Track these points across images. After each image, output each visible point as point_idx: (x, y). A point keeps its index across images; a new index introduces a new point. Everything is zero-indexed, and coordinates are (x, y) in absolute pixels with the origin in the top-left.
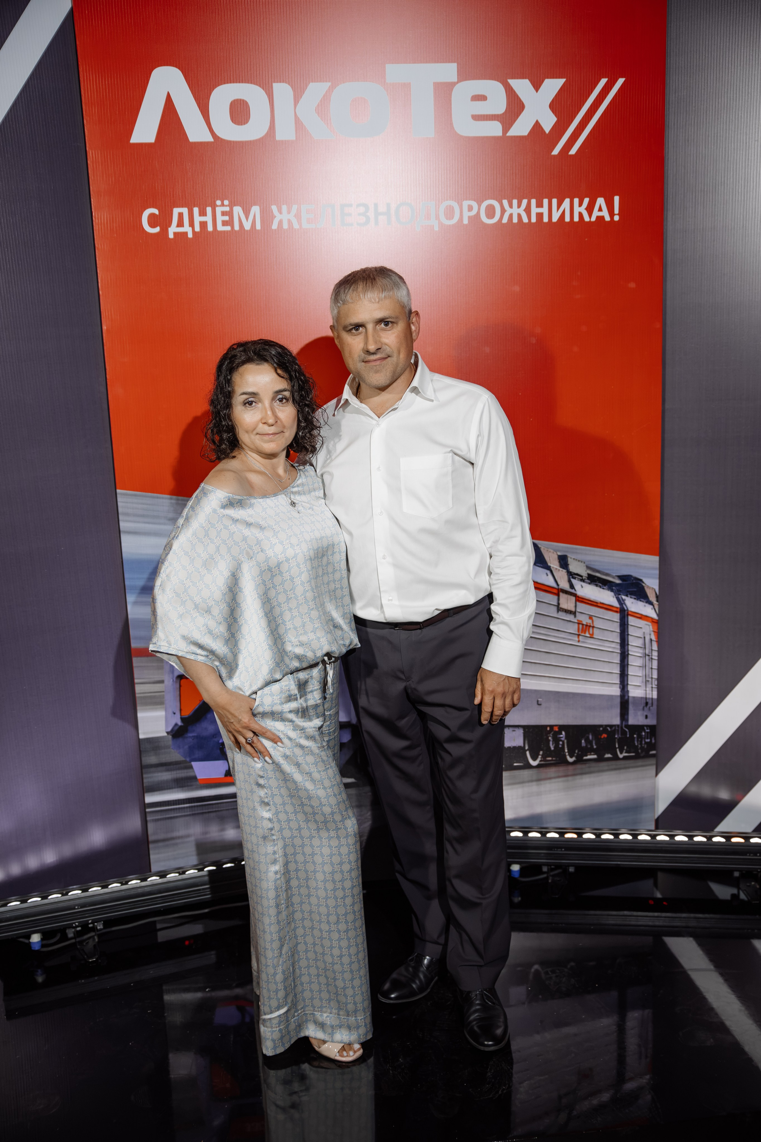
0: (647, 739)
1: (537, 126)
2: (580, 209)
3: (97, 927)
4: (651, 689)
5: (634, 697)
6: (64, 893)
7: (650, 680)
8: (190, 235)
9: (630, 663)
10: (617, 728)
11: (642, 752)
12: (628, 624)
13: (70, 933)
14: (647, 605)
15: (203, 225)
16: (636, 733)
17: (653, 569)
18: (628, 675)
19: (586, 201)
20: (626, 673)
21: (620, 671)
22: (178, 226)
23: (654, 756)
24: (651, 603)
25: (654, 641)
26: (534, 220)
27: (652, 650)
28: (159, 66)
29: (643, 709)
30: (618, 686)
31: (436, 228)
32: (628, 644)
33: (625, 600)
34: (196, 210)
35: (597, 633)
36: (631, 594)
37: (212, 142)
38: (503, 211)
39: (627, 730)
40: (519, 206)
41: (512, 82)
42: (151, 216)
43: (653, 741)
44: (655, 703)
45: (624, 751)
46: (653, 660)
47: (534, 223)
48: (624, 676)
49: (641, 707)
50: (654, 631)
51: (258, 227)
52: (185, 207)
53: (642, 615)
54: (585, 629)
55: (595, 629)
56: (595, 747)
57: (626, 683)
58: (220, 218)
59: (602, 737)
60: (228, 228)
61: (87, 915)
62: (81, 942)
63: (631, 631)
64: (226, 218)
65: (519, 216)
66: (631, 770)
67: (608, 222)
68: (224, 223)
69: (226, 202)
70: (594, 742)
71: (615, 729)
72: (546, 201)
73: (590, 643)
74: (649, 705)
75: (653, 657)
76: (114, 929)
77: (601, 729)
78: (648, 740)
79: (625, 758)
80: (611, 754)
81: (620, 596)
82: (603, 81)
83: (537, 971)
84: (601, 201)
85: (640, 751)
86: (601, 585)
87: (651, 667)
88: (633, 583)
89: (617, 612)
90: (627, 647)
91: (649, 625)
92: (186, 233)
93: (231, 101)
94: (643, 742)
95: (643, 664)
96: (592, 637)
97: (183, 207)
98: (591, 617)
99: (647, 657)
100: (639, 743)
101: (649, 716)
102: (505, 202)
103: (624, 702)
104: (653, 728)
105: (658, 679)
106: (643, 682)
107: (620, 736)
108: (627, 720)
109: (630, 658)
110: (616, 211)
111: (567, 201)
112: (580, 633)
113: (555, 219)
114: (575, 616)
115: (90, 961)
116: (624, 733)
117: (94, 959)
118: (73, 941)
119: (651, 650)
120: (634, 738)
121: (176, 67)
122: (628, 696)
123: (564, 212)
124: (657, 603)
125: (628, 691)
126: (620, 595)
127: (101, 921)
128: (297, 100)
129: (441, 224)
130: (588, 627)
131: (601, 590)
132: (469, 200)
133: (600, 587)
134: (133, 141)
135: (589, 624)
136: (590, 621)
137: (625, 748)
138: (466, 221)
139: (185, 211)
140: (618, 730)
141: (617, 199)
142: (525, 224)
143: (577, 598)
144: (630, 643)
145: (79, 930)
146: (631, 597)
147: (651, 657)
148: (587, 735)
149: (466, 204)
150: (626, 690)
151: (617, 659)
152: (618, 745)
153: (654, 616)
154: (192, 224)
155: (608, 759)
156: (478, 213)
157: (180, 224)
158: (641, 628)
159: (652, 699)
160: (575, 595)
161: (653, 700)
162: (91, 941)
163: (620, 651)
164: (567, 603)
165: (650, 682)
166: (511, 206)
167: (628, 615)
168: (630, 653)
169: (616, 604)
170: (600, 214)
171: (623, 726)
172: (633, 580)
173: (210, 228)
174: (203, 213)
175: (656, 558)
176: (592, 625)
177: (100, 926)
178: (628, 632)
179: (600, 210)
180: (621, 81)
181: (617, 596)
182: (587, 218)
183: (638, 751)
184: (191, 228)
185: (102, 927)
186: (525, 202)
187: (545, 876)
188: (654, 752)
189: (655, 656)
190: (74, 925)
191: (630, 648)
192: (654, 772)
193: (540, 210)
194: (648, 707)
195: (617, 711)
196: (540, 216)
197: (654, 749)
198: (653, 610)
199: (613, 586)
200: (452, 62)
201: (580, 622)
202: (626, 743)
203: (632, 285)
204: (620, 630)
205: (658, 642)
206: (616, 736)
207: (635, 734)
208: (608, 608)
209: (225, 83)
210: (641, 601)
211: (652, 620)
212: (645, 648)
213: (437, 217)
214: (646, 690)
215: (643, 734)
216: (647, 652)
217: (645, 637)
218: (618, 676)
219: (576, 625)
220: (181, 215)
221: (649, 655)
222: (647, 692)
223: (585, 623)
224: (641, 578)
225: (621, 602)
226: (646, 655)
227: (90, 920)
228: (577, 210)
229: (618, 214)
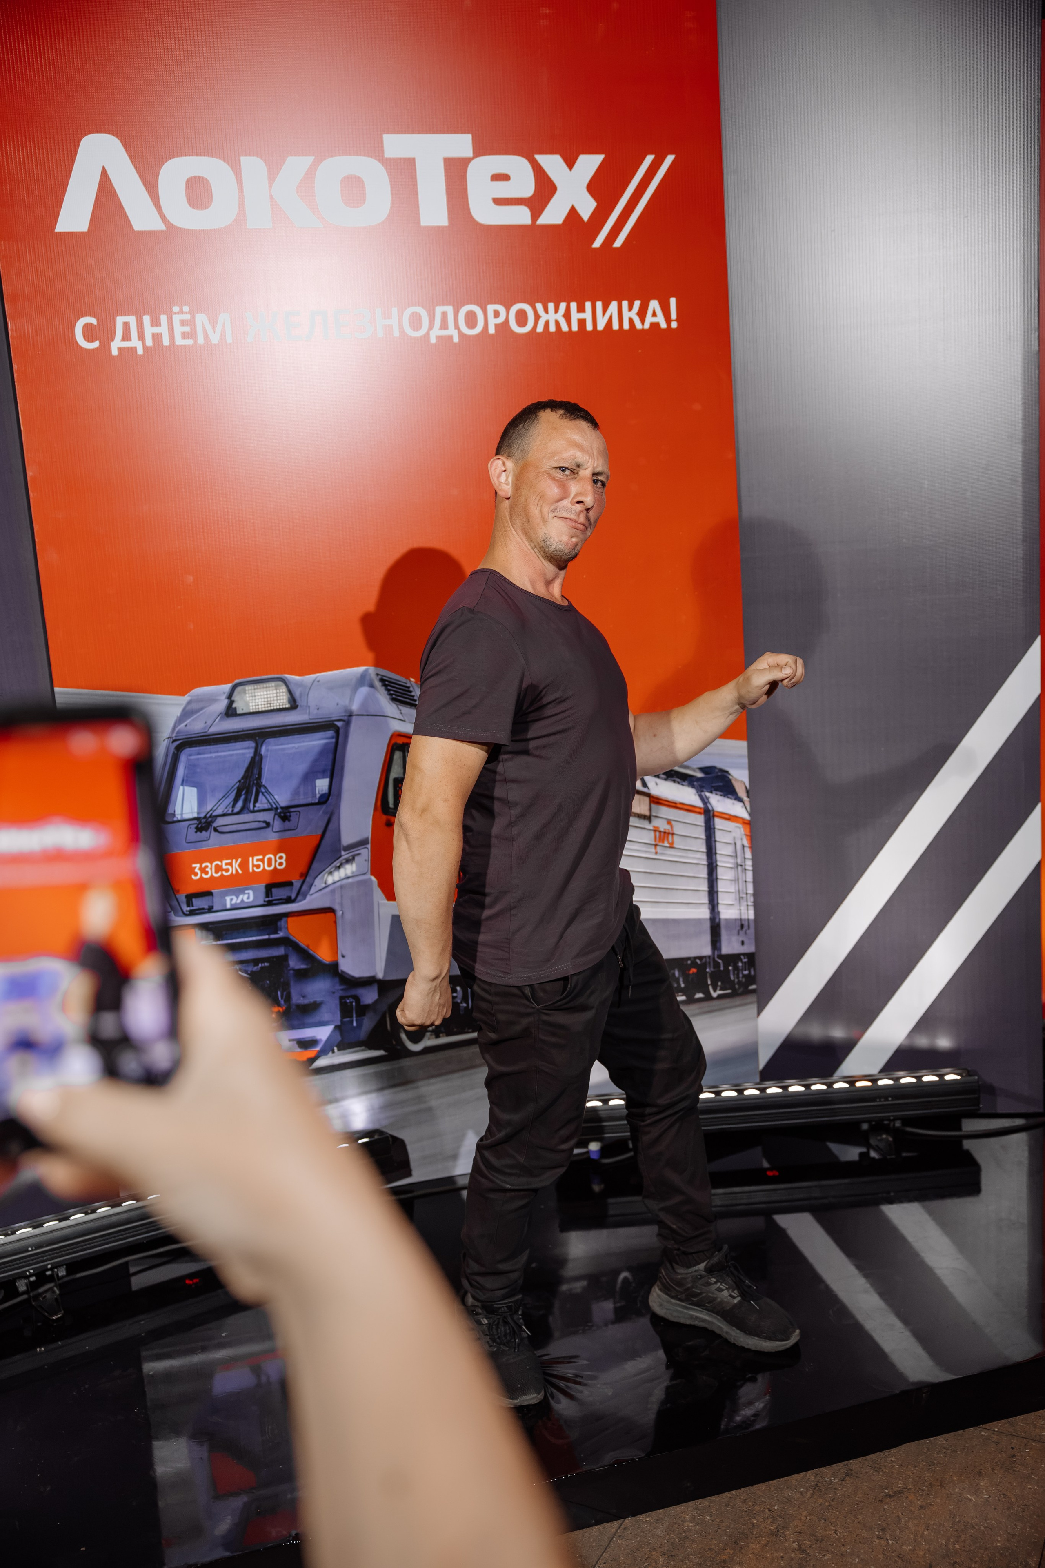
0: (745, 970)
1: (573, 212)
2: (630, 314)
3: (57, 1275)
4: (746, 907)
5: (726, 920)
6: (9, 1232)
7: (744, 896)
8: (140, 351)
9: (719, 877)
10: (708, 960)
11: (740, 987)
12: (714, 828)
13: (22, 1286)
14: (736, 802)
15: (157, 337)
16: (732, 964)
17: (740, 756)
18: (717, 892)
19: (637, 304)
20: (715, 890)
21: (709, 888)
22: (123, 339)
23: (754, 991)
24: (740, 800)
25: (746, 847)
26: (575, 328)
27: (745, 858)
28: (90, 134)
29: (739, 934)
30: (707, 906)
31: (456, 339)
32: (716, 853)
33: (709, 798)
34: (146, 319)
35: (678, 842)
36: (716, 790)
37: (164, 231)
38: (537, 317)
39: (720, 961)
40: (556, 311)
41: (540, 158)
42: (87, 327)
43: (752, 973)
44: (752, 925)
45: (719, 988)
46: (747, 872)
47: (575, 332)
48: (712, 893)
49: (736, 931)
50: (746, 835)
51: (229, 340)
52: (131, 315)
53: (730, 815)
54: (664, 837)
55: (675, 837)
56: (683, 985)
57: (716, 902)
58: (178, 330)
59: (691, 972)
60: (190, 342)
61: (44, 1258)
62: (36, 1297)
63: (719, 836)
64: (187, 329)
65: (557, 323)
66: (728, 1011)
67: (664, 330)
68: (185, 335)
69: (186, 309)
70: (681, 980)
71: (706, 962)
72: (588, 305)
73: (670, 855)
74: (745, 927)
75: (747, 868)
76: (79, 1275)
77: (689, 962)
78: (746, 972)
79: (720, 997)
80: (703, 994)
81: (703, 793)
82: (649, 159)
83: (625, 1279)
84: (654, 304)
85: (737, 986)
86: (679, 780)
87: (744, 879)
88: (717, 777)
89: (700, 813)
90: (714, 857)
91: (740, 828)
92: (136, 348)
93: (186, 179)
94: (741, 975)
95: (735, 877)
96: (672, 847)
97: (129, 315)
98: (669, 822)
99: (740, 868)
100: (735, 976)
101: (746, 941)
102: (539, 306)
103: (715, 928)
104: (751, 956)
105: (755, 895)
106: (736, 899)
107: (712, 969)
108: (720, 949)
109: (720, 870)
110: (674, 315)
111: (614, 305)
112: (657, 843)
113: (601, 326)
114: (650, 822)
115: (54, 1318)
116: (717, 965)
117: (60, 1315)
118: (25, 1297)
119: (743, 859)
120: (729, 970)
121: (113, 134)
122: (720, 919)
123: (611, 318)
124: (748, 799)
125: (719, 913)
126: (702, 791)
127: (62, 1265)
128: (272, 178)
129: (461, 334)
130: (666, 835)
131: (680, 786)
132: (495, 303)
133: (679, 783)
134: (57, 230)
135: (667, 831)
136: (668, 827)
137: (719, 984)
138: (492, 330)
139: (132, 320)
140: (710, 962)
141: (673, 301)
142: (565, 333)
143: (652, 799)
144: (718, 852)
145: (34, 1282)
146: (716, 794)
147: (743, 867)
148: (672, 971)
149: (491, 308)
150: (716, 910)
151: (704, 873)
152: (711, 981)
153: (746, 816)
154: (141, 337)
155: (700, 1000)
156: (507, 320)
157: (126, 337)
158: (730, 832)
159: (748, 920)
160: (648, 795)
161: (750, 922)
162: (48, 1295)
163: (708, 862)
164: (640, 806)
165: (745, 899)
166: (546, 311)
167: (714, 816)
168: (719, 864)
169: (699, 803)
170: (655, 320)
171: (716, 956)
172: (717, 773)
173: (166, 342)
174: (156, 323)
175: (744, 744)
176: (671, 832)
177: (62, 1272)
178: (715, 837)
179: (654, 315)
180: (670, 159)
181: (699, 793)
182: (638, 325)
183: (735, 987)
184: (140, 343)
185: (65, 1273)
186: (563, 306)
187: (632, 1154)
188: (753, 987)
189: (749, 866)
190: (28, 1273)
191: (718, 857)
192: (755, 1011)
193: (581, 316)
194: (744, 930)
195: (707, 938)
196: (582, 323)
197: (753, 983)
198: (744, 809)
199: (694, 782)
200: (465, 133)
201: (657, 829)
202: (721, 978)
203: (697, 407)
204: (706, 836)
205: (752, 847)
206: (708, 970)
207: (730, 966)
208: (689, 809)
209: (178, 157)
210: (728, 798)
211: (744, 822)
212: (736, 856)
213: (457, 326)
214: (740, 910)
215: (740, 964)
216: (739, 861)
217: (735, 844)
218: (706, 894)
219: (652, 833)
220: (126, 325)
221: (741, 866)
222: (742, 911)
223: (662, 830)
224: (727, 769)
225: (705, 800)
226: (738, 865)
227: (48, 1264)
228: (626, 315)
229: (676, 320)
